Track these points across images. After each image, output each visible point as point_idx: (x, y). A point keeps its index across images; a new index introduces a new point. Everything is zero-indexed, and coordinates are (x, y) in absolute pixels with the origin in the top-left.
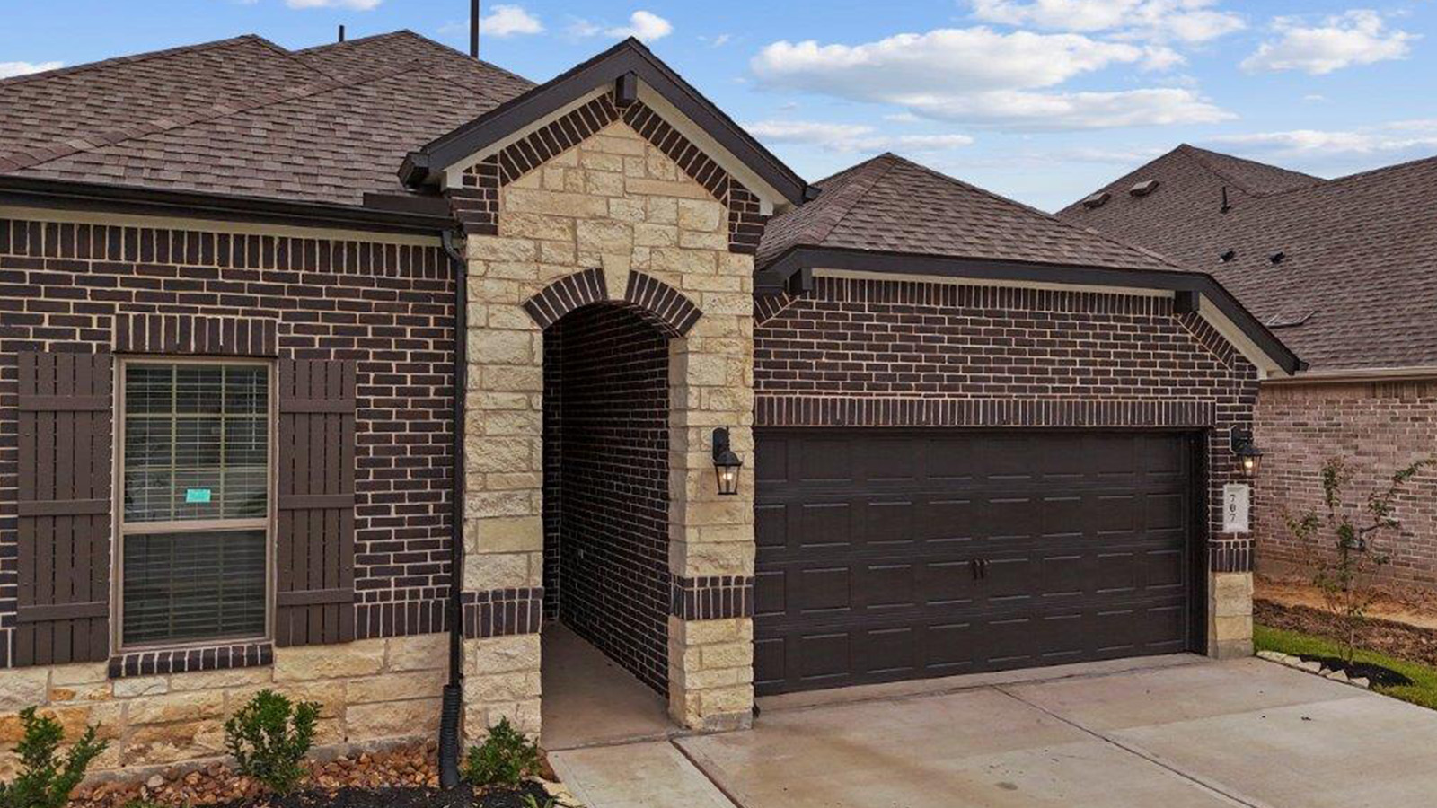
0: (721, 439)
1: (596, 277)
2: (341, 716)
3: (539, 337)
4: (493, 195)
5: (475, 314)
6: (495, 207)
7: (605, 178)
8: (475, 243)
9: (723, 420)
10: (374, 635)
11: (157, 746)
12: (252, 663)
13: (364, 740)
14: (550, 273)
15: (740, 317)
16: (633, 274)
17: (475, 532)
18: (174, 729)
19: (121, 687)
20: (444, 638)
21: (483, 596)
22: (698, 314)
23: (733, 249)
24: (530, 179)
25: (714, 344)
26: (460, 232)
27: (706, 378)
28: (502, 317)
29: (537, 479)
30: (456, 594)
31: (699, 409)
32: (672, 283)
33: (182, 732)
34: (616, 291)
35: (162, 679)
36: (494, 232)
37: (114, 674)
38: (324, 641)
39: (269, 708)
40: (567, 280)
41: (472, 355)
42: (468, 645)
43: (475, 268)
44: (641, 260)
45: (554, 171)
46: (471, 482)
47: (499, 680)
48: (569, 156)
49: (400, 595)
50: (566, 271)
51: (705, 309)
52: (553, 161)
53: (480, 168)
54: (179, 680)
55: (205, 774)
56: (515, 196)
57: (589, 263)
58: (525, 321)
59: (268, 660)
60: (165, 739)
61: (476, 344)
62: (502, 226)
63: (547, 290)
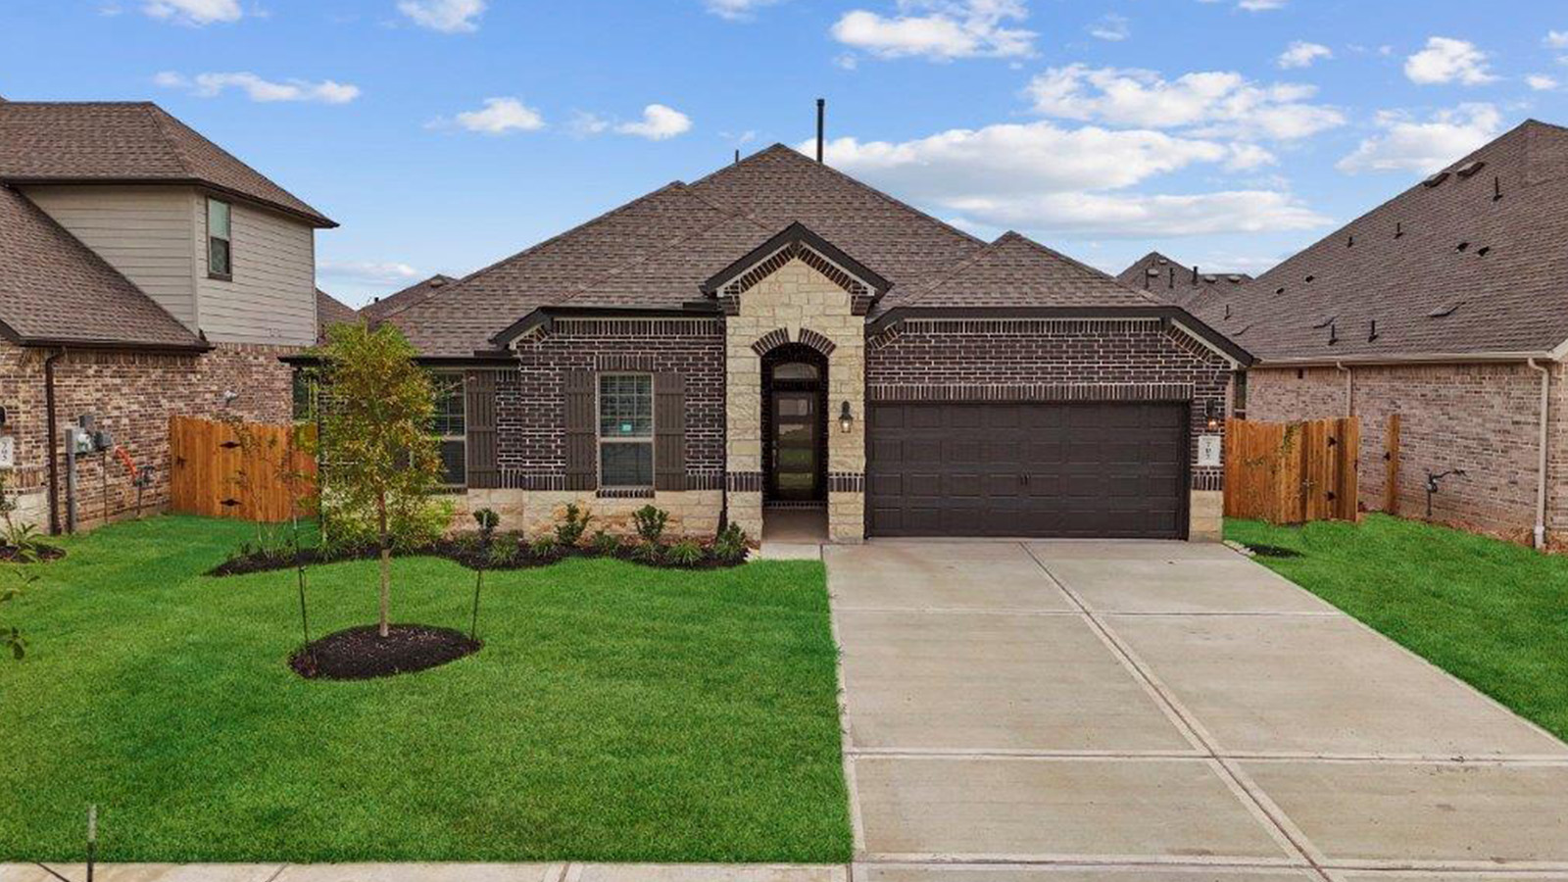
0: (846, 406)
1: (784, 333)
2: (681, 521)
3: (758, 361)
4: (737, 297)
5: (730, 351)
6: (738, 303)
7: (788, 286)
8: (729, 319)
9: (847, 397)
10: (695, 488)
11: (614, 526)
12: (647, 496)
13: (690, 532)
14: (764, 331)
15: (857, 347)
16: (802, 330)
17: (731, 447)
18: (619, 520)
19: (601, 501)
20: (721, 492)
21: (734, 474)
22: (834, 347)
23: (853, 314)
24: (754, 289)
25: (842, 361)
26: (722, 314)
27: (840, 377)
28: (741, 352)
29: (758, 424)
30: (724, 472)
31: (836, 392)
32: (821, 333)
33: (622, 521)
34: (794, 338)
35: (614, 499)
36: (737, 315)
37: (598, 495)
38: (674, 490)
39: (649, 512)
40: (771, 334)
41: (729, 369)
42: (728, 494)
43: (729, 331)
44: (806, 324)
45: (764, 285)
46: (729, 425)
47: (742, 510)
48: (771, 277)
49: (704, 472)
50: (771, 330)
51: (838, 345)
52: (764, 280)
53: (732, 287)
54: (621, 500)
55: (630, 537)
56: (746, 298)
57: (781, 326)
58: (752, 353)
59: (653, 496)
60: (616, 523)
61: (731, 365)
62: (741, 312)
63: (761, 340)
